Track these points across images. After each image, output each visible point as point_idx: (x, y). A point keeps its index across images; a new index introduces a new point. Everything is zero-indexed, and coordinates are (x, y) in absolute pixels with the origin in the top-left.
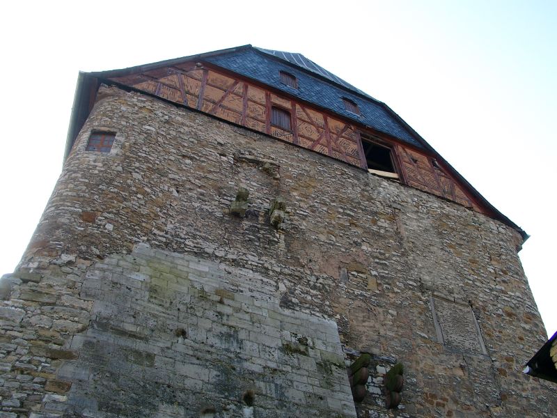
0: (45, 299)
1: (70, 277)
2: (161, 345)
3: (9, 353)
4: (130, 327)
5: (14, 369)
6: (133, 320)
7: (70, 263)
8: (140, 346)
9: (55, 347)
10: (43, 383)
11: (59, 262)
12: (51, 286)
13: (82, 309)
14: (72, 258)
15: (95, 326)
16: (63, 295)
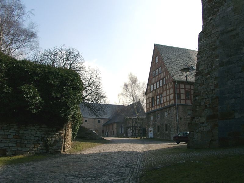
0: (209, 35)
1: (212, 24)
2: (240, 28)
3: (206, 54)
4: (230, 29)
5: (208, 58)
6: (230, 26)
7: (211, 19)
8: (234, 33)
9: (214, 47)
10: (213, 58)
11: (208, 21)
12: (209, 30)
13: (217, 32)
14: (211, 17)
15: (221, 35)
16: (212, 31)
